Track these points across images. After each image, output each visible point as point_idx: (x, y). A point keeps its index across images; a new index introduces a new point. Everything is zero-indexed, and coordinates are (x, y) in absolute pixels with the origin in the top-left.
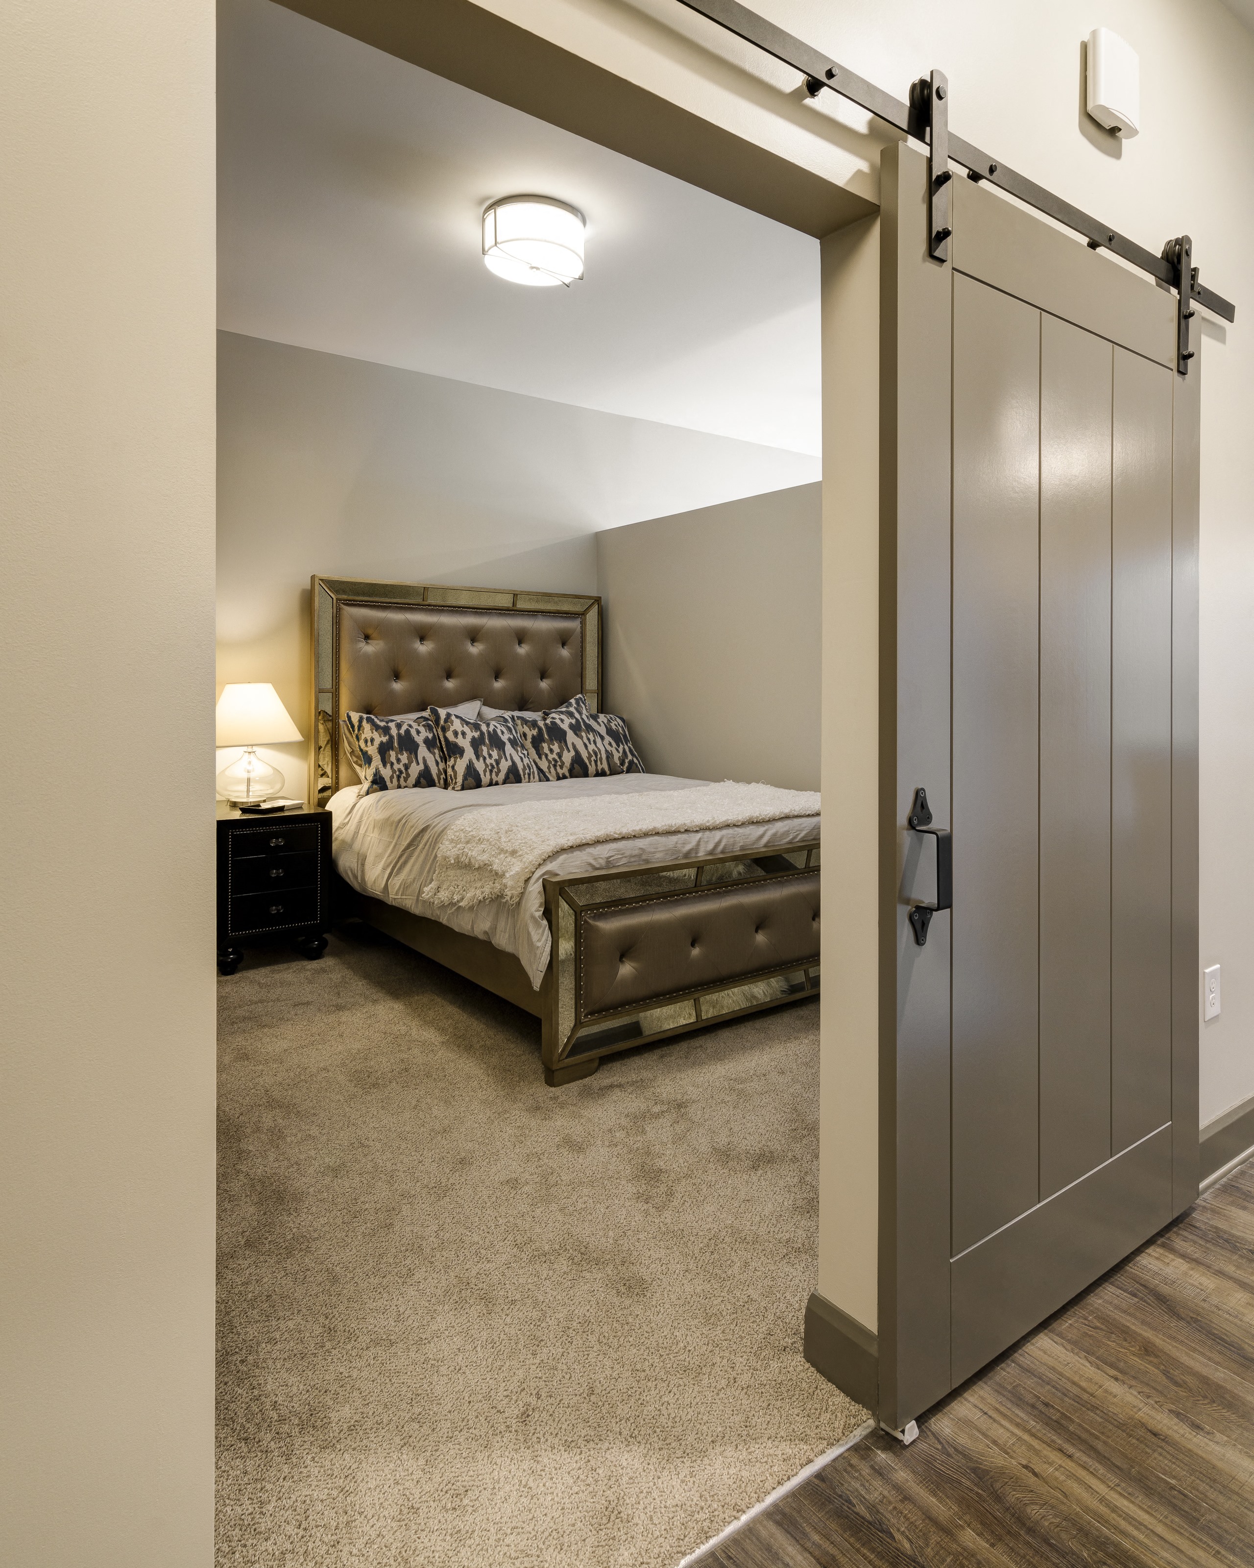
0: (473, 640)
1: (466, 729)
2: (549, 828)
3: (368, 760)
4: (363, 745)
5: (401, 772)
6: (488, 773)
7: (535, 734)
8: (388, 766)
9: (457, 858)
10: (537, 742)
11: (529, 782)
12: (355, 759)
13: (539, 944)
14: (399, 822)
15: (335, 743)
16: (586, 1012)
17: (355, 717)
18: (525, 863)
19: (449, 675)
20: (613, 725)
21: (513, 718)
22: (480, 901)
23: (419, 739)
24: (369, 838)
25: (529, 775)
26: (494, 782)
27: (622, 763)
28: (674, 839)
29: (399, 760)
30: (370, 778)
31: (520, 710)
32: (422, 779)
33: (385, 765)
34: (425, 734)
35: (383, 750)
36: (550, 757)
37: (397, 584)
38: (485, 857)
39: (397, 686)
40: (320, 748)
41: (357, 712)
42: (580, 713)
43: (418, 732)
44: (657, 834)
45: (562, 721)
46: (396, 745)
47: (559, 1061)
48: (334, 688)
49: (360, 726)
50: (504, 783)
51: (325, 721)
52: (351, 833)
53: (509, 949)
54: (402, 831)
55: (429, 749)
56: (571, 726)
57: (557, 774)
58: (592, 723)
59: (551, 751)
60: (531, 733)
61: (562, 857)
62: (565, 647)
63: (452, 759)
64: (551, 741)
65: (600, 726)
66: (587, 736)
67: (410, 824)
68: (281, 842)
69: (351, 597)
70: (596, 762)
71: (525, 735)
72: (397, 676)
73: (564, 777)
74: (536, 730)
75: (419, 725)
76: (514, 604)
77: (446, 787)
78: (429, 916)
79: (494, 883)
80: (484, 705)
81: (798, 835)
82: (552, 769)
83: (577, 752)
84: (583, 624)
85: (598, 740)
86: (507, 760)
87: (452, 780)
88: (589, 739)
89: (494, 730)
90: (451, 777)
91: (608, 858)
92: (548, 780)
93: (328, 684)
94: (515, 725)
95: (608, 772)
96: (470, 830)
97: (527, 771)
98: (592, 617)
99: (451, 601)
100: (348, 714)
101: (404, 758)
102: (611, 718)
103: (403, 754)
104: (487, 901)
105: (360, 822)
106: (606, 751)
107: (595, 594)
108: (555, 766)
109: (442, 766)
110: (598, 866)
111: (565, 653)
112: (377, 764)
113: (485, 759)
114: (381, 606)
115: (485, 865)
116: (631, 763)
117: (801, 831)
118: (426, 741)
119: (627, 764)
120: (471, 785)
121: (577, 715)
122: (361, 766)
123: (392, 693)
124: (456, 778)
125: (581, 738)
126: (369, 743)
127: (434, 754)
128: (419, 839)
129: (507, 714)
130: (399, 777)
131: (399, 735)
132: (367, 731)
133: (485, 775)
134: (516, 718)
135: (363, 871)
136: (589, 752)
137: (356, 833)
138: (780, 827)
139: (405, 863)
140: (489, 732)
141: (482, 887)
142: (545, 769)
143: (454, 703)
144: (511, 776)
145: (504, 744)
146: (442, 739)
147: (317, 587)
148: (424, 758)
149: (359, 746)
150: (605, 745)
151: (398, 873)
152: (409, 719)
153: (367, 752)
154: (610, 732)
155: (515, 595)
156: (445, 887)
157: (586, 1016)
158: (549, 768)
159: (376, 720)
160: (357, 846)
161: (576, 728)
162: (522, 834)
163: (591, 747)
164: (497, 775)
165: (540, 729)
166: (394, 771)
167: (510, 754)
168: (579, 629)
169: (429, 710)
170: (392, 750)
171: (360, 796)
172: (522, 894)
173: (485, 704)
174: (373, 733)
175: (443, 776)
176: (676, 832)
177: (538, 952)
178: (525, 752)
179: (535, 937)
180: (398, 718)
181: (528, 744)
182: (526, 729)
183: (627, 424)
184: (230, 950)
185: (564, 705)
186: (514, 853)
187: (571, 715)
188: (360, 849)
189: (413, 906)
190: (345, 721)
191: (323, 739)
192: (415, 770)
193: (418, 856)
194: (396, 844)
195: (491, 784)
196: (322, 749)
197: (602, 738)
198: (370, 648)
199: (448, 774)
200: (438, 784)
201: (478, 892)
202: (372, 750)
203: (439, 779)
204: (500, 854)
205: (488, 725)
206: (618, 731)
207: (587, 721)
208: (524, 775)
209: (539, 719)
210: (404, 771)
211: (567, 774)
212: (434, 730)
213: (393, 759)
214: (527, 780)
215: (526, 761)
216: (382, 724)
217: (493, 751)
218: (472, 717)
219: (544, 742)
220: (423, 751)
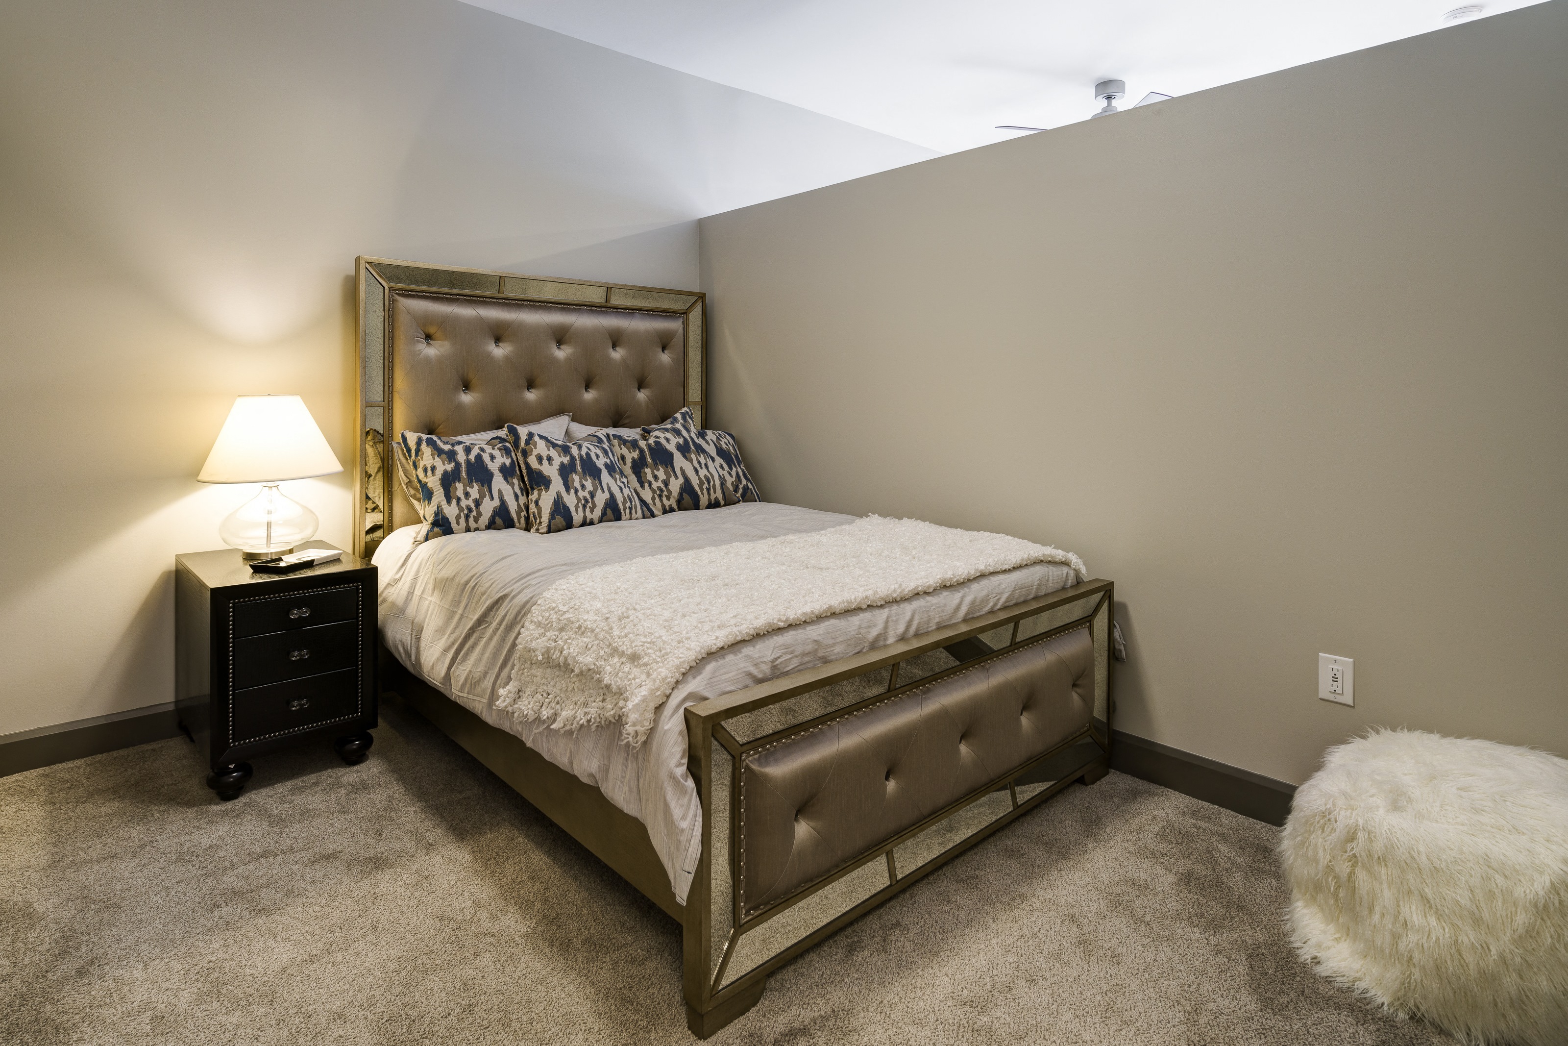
0: (560, 342)
1: (553, 453)
2: (684, 616)
3: (428, 495)
4: (421, 475)
5: (470, 510)
6: (580, 509)
7: (636, 457)
8: (454, 502)
9: (547, 652)
10: (638, 467)
11: (630, 519)
12: (412, 492)
13: (684, 825)
14: (466, 584)
15: (387, 470)
16: (747, 907)
17: (412, 438)
18: (654, 680)
19: (531, 385)
20: (722, 443)
21: (608, 436)
22: (582, 725)
23: (494, 467)
24: (427, 602)
25: (630, 509)
26: (588, 521)
27: (736, 490)
28: (856, 620)
29: (467, 495)
30: (431, 519)
31: (615, 426)
32: (497, 518)
33: (449, 502)
34: (501, 459)
35: (448, 481)
36: (655, 485)
37: (466, 271)
38: (587, 660)
39: (466, 398)
40: (370, 476)
41: (415, 431)
42: (688, 431)
43: (492, 458)
44: (834, 615)
45: (668, 440)
46: (464, 474)
47: (711, 997)
48: (386, 400)
49: (418, 450)
50: (601, 521)
51: (375, 443)
52: (404, 593)
53: (630, 809)
54: (469, 598)
55: (506, 479)
56: (679, 447)
57: (663, 506)
58: (700, 441)
59: (656, 478)
60: (631, 455)
61: (710, 667)
62: (666, 352)
63: (536, 492)
64: (655, 466)
65: (709, 445)
66: (697, 459)
67: (482, 589)
68: (304, 613)
69: (407, 287)
70: (708, 490)
71: (623, 458)
72: (467, 386)
73: (672, 510)
74: (637, 452)
75: (493, 449)
76: (607, 300)
77: (528, 529)
78: (508, 730)
79: (604, 700)
80: (572, 420)
81: (999, 599)
82: (657, 501)
83: (687, 480)
84: (686, 325)
85: (710, 463)
86: (603, 491)
87: (536, 519)
88: (699, 463)
89: (588, 454)
90: (534, 516)
91: (773, 662)
92: (653, 515)
93: (378, 396)
94: (611, 445)
95: (722, 503)
96: (565, 610)
97: (628, 504)
98: (695, 315)
99: (533, 294)
100: (403, 435)
101: (474, 492)
102: (720, 435)
103: (472, 487)
104: (593, 728)
105: (415, 579)
106: (719, 476)
107: (697, 289)
108: (660, 496)
109: (522, 500)
110: (760, 676)
111: (665, 358)
112: (439, 499)
113: (576, 491)
114: (447, 298)
115: (589, 670)
116: (746, 488)
117: (1001, 593)
118: (503, 469)
119: (741, 491)
120: (560, 526)
121: (684, 433)
122: (419, 500)
123: (460, 406)
124: (540, 517)
125: (691, 461)
126: (429, 473)
127: (512, 485)
128: (492, 613)
129: (602, 432)
130: (467, 517)
131: (468, 461)
132: (427, 457)
133: (577, 512)
134: (612, 437)
135: (418, 648)
136: (700, 479)
137: (411, 593)
138: (977, 591)
139: (473, 647)
140: (581, 456)
141: (586, 705)
142: (649, 500)
143: (537, 420)
144: (609, 511)
145: (600, 471)
146: (523, 466)
147: (363, 272)
148: (500, 491)
149: (417, 476)
150: (716, 468)
151: (464, 660)
152: (480, 440)
153: (426, 484)
154: (721, 452)
155: (609, 289)
156: (528, 691)
157: (747, 913)
158: (653, 499)
159: (438, 442)
160: (411, 611)
161: (684, 449)
162: (646, 625)
163: (703, 472)
164: (592, 511)
165: (642, 451)
166: (461, 509)
167: (608, 484)
168: (681, 331)
169: (506, 429)
170: (459, 481)
171: (417, 543)
172: (652, 731)
173: (574, 420)
174: (434, 459)
175: (524, 513)
176: (858, 609)
177: (683, 839)
178: (625, 480)
179: (677, 812)
180: (467, 439)
181: (628, 469)
182: (625, 451)
183: (733, 95)
184: (232, 766)
185: (669, 420)
186: (634, 658)
187: (677, 432)
188: (416, 617)
189: (484, 710)
190: (399, 443)
191: (373, 466)
192: (488, 507)
193: (491, 638)
194: (462, 616)
195: (584, 524)
196: (372, 478)
197: (713, 460)
198: (431, 351)
199: (531, 511)
200: (517, 524)
201: (580, 713)
202: (433, 482)
203: (519, 517)
204: (612, 655)
205: (580, 447)
206: (729, 450)
207: (696, 440)
208: (625, 510)
209: (638, 437)
210: (474, 509)
211: (675, 506)
212: (513, 454)
213: (460, 493)
214: (628, 516)
215: (626, 491)
216: (447, 447)
217: (586, 480)
218: (558, 436)
219: (647, 466)
220: (498, 482)
